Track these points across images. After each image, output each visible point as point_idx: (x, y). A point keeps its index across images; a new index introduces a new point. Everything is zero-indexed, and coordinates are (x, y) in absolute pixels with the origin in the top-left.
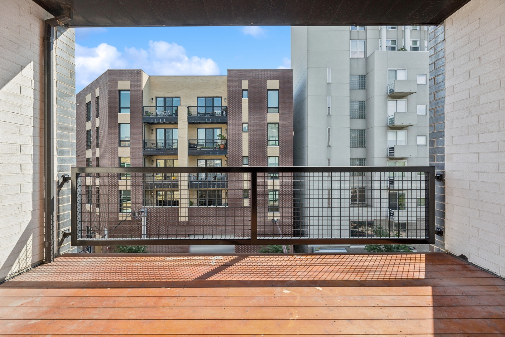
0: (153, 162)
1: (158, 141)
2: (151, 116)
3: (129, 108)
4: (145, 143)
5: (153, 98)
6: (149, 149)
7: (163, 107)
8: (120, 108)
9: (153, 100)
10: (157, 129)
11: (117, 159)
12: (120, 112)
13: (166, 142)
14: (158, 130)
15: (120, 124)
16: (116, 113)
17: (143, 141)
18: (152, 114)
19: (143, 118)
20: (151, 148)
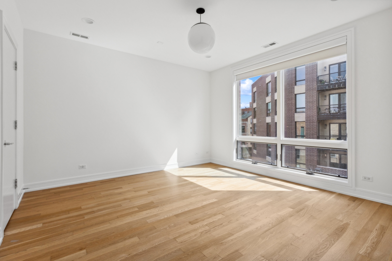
0: (326, 126)
1: (331, 106)
2: (325, 84)
3: (304, 80)
4: (319, 109)
5: (326, 67)
6: (323, 114)
7: (337, 73)
8: (296, 81)
9: (326, 69)
10: (329, 95)
11: (294, 124)
12: (296, 85)
13: (340, 106)
14: (331, 96)
15: (296, 95)
16: (293, 86)
17: (317, 107)
18: (325, 81)
19: (318, 86)
20: (325, 113)
